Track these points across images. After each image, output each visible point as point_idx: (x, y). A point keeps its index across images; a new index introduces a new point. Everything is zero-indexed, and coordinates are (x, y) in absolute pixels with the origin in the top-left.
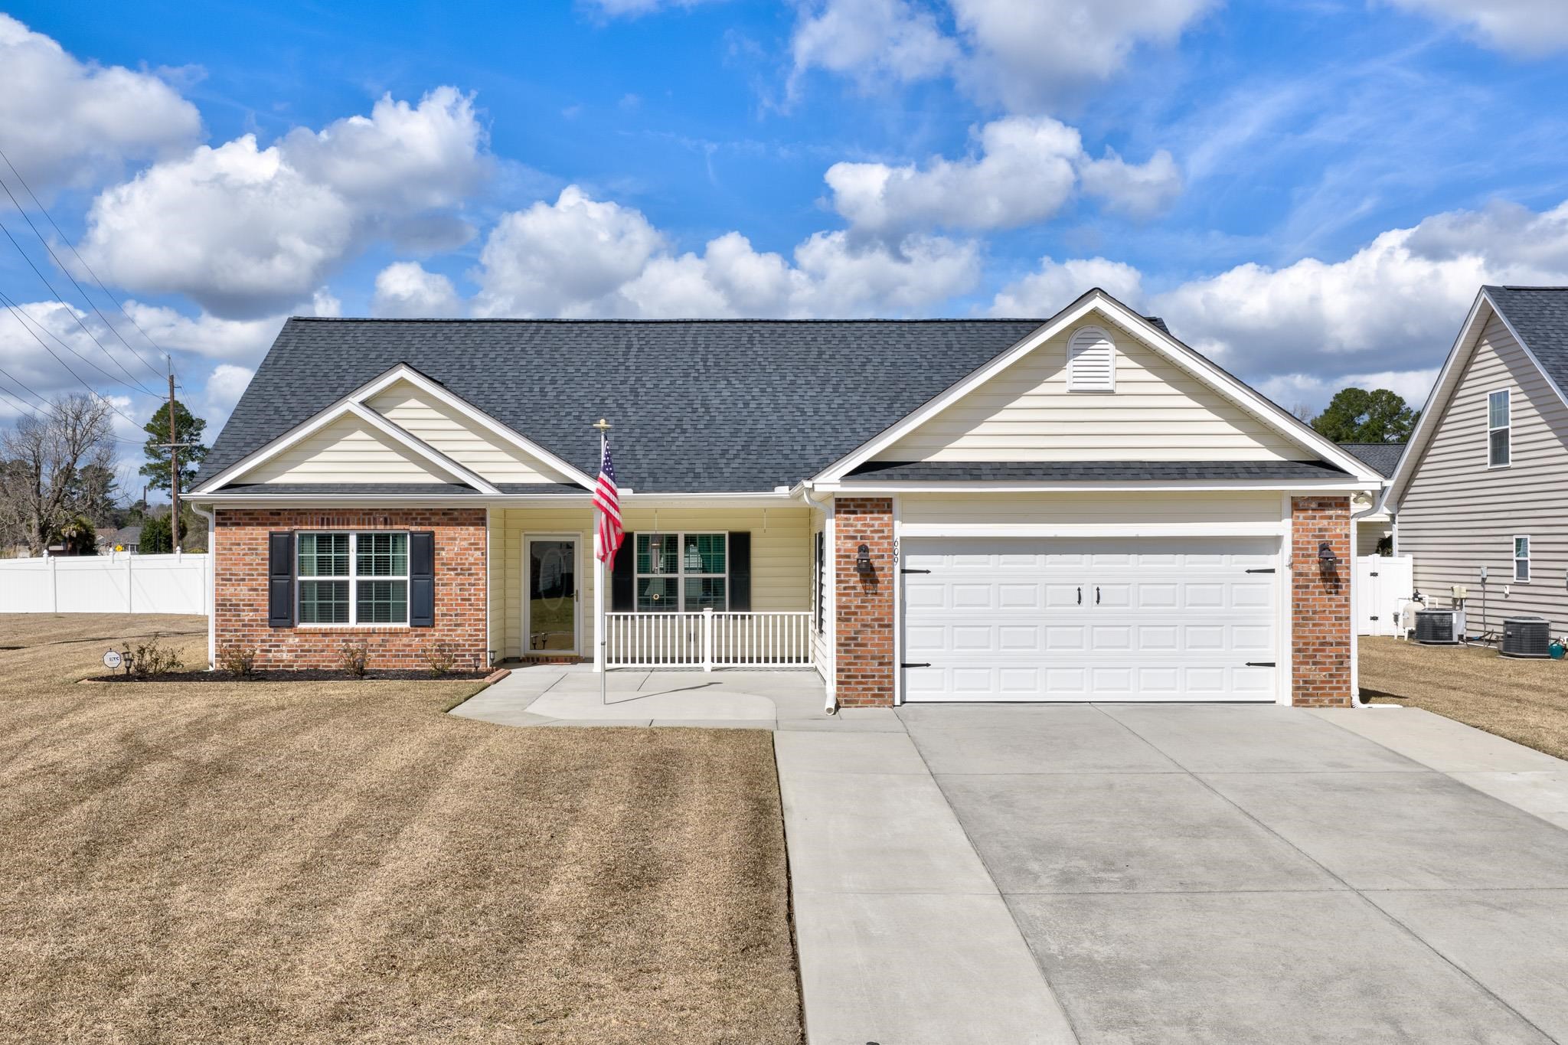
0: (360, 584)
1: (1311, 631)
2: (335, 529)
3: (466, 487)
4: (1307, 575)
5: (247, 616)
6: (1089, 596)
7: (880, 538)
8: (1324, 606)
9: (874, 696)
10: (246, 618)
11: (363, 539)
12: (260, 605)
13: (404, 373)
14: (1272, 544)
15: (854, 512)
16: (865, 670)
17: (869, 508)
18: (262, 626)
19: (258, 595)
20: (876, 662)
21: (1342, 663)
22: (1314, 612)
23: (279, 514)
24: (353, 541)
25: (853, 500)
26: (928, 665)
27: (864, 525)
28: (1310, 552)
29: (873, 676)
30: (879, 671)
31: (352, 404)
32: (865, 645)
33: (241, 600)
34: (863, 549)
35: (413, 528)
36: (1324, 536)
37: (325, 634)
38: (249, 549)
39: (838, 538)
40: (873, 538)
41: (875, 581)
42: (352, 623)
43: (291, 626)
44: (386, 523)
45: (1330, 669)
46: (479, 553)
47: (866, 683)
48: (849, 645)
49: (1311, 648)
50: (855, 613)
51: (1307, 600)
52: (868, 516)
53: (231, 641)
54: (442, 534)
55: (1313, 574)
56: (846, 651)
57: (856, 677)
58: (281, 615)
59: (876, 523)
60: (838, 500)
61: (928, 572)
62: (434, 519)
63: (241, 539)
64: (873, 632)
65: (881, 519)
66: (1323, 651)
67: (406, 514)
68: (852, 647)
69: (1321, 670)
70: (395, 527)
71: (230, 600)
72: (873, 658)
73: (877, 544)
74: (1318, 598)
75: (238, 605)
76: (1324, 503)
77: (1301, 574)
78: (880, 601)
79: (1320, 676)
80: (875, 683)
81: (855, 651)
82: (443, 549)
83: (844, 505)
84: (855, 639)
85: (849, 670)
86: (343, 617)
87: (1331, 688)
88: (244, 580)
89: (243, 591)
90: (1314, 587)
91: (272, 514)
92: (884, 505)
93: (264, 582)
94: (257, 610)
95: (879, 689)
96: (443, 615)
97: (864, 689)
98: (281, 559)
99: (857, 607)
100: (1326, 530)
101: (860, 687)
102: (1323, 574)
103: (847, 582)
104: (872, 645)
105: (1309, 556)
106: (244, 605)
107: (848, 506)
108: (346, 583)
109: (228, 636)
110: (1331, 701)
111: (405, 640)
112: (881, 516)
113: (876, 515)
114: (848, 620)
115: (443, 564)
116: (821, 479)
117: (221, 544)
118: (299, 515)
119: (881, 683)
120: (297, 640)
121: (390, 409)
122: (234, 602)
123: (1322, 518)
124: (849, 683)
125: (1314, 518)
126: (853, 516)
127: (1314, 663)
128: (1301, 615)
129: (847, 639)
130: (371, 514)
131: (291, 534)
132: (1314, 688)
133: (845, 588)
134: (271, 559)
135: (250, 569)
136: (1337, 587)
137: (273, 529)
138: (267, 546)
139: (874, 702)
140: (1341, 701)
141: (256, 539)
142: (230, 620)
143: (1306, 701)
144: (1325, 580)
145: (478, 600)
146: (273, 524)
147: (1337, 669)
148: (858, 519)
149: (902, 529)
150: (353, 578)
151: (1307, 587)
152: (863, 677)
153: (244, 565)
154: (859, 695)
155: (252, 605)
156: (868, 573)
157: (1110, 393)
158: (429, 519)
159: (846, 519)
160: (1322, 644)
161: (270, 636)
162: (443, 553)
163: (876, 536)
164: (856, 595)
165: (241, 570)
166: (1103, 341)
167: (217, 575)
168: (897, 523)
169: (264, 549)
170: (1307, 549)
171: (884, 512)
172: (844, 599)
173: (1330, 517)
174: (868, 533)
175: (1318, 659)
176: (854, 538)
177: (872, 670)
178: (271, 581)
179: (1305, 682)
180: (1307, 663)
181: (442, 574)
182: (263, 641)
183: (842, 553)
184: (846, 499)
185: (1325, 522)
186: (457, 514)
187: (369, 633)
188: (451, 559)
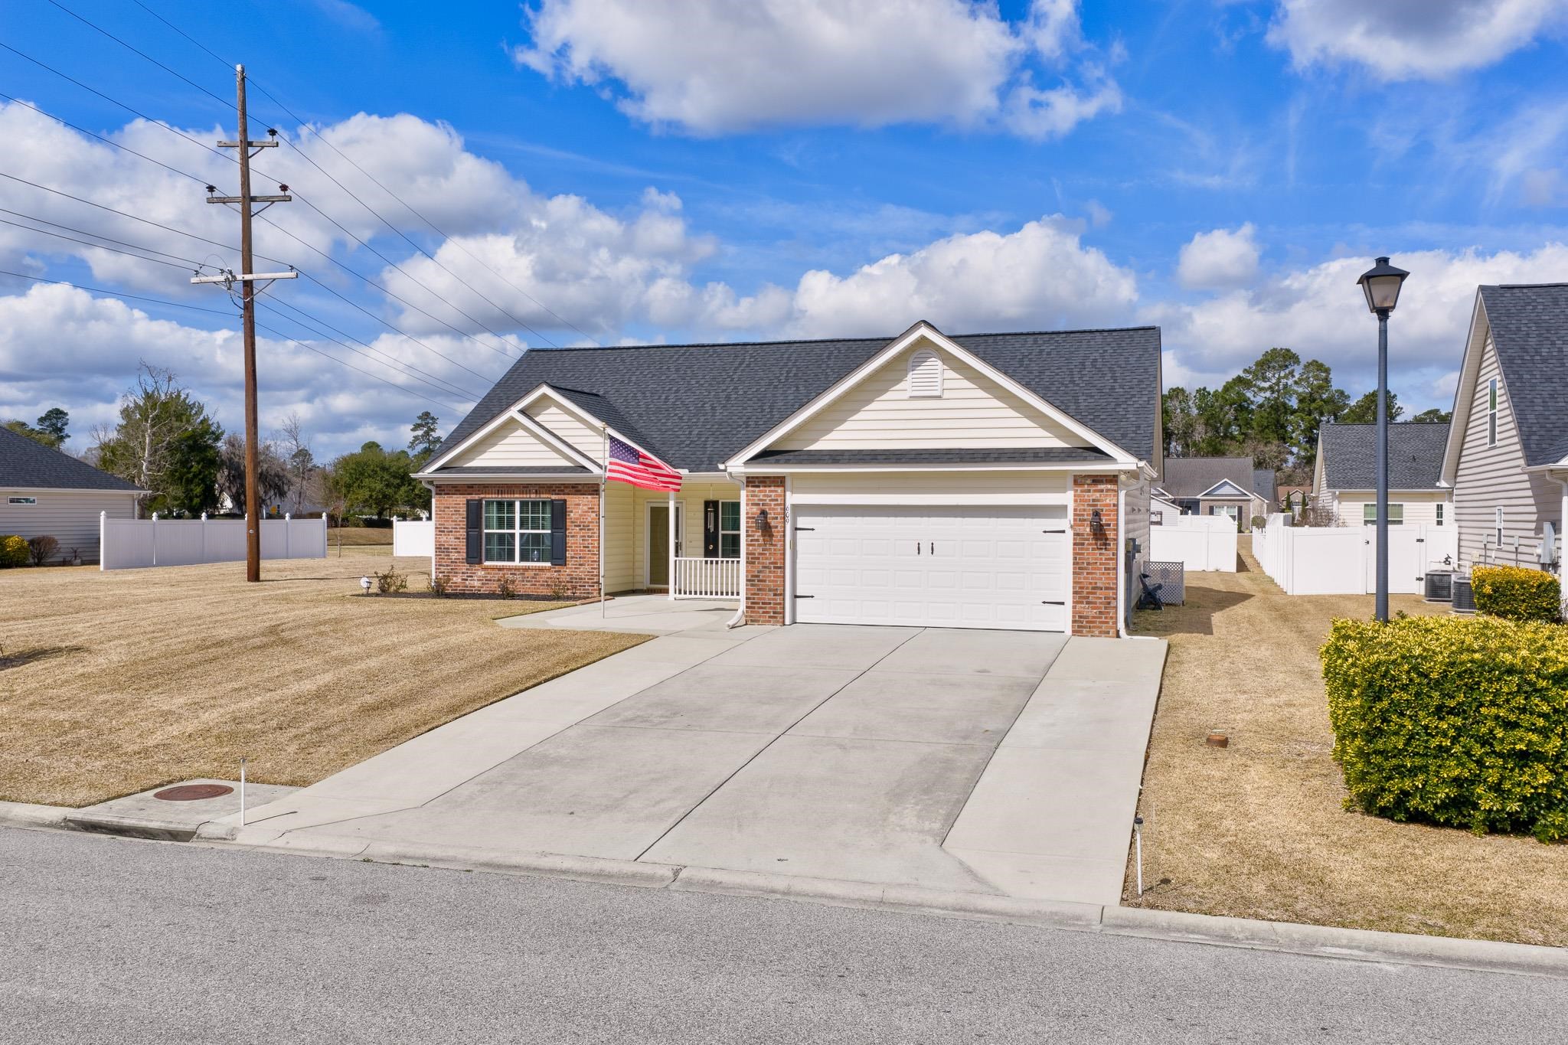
0: (522, 535)
1: (1085, 578)
2: (506, 497)
3: (584, 469)
4: (1083, 535)
5: (454, 556)
6: (926, 548)
7: (775, 505)
8: (1096, 559)
9: (770, 617)
10: (453, 558)
11: (524, 504)
12: (461, 549)
13: (545, 390)
14: (1058, 511)
15: (759, 487)
16: (764, 599)
17: (768, 484)
18: (462, 562)
19: (460, 542)
20: (772, 593)
21: (1109, 603)
22: (1088, 564)
23: (472, 487)
24: (517, 505)
25: (757, 477)
26: (812, 597)
27: (764, 496)
28: (1086, 517)
29: (770, 603)
30: (773, 599)
31: (513, 412)
32: (765, 581)
33: (450, 545)
34: (764, 513)
35: (554, 497)
36: (1096, 505)
37: (500, 569)
38: (455, 511)
39: (747, 505)
40: (770, 505)
41: (771, 536)
42: (517, 562)
43: (480, 562)
44: (536, 493)
45: (1100, 608)
46: (594, 514)
47: (765, 608)
48: (754, 581)
49: (1085, 591)
50: (758, 558)
51: (1083, 554)
52: (768, 489)
53: (444, 572)
54: (572, 500)
55: (1088, 534)
56: (752, 585)
57: (758, 603)
58: (474, 555)
59: (773, 494)
60: (748, 478)
61: (813, 529)
62: (566, 491)
63: (450, 504)
64: (770, 572)
65: (776, 491)
66: (1095, 593)
67: (549, 487)
68: (756, 582)
69: (1093, 608)
70: (542, 496)
71: (444, 545)
72: (770, 590)
73: (774, 509)
74: (1091, 553)
75: (448, 549)
76: (1097, 479)
77: (1078, 534)
78: (775, 550)
79: (1091, 612)
80: (771, 608)
81: (758, 585)
82: (572, 512)
83: (752, 481)
84: (758, 576)
85: (754, 599)
86: (511, 558)
87: (1101, 622)
88: (452, 532)
89: (451, 539)
90: (1088, 544)
91: (468, 487)
92: (779, 481)
93: (463, 533)
94: (459, 552)
95: (774, 613)
96: (572, 557)
97: (764, 612)
98: (474, 518)
99: (759, 554)
100: (1098, 501)
101: (761, 611)
102: (1095, 534)
103: (753, 536)
104: (769, 581)
105: (1085, 520)
106: (452, 549)
107: (754, 482)
108: (514, 535)
109: (443, 569)
110: (1100, 632)
111: (548, 574)
112: (776, 489)
113: (773, 488)
114: (754, 563)
115: (572, 522)
116: (730, 463)
117: (439, 507)
118: (485, 488)
119: (775, 608)
120: (483, 572)
121: (538, 414)
122: (446, 546)
123: (1095, 491)
124: (754, 608)
125: (1089, 491)
126: (757, 489)
127: (1088, 603)
128: (1079, 566)
129: (752, 576)
130: (527, 487)
131: (480, 500)
132: (1087, 622)
133: (752, 540)
134: (467, 518)
135: (455, 525)
136: (1105, 544)
137: (469, 497)
138: (466, 509)
139: (770, 621)
140: (1108, 633)
141: (459, 504)
142: (444, 559)
143: (1081, 632)
144: (1097, 539)
145: (593, 547)
146: (469, 494)
147: (1105, 608)
148: (760, 491)
149: (793, 499)
150: (517, 531)
151: (1083, 544)
152: (763, 603)
153: (452, 521)
154: (760, 617)
155: (456, 549)
156: (766, 529)
157: (939, 397)
158: (563, 491)
159: (753, 491)
160: (1093, 588)
161: (467, 569)
162: (572, 514)
163: (773, 503)
164: (759, 545)
165: (450, 525)
166: (933, 359)
167: (436, 528)
168: (788, 494)
169: (463, 510)
170: (1083, 515)
171: (778, 486)
172: (751, 548)
173: (1102, 491)
174: (768, 501)
175: (1090, 599)
176: (758, 505)
177: (769, 599)
178: (467, 532)
179: (1080, 617)
180: (1082, 603)
181: (572, 530)
182: (463, 573)
183: (750, 515)
184: (753, 477)
185: (1098, 494)
186: (580, 487)
187: (527, 569)
188: (577, 519)
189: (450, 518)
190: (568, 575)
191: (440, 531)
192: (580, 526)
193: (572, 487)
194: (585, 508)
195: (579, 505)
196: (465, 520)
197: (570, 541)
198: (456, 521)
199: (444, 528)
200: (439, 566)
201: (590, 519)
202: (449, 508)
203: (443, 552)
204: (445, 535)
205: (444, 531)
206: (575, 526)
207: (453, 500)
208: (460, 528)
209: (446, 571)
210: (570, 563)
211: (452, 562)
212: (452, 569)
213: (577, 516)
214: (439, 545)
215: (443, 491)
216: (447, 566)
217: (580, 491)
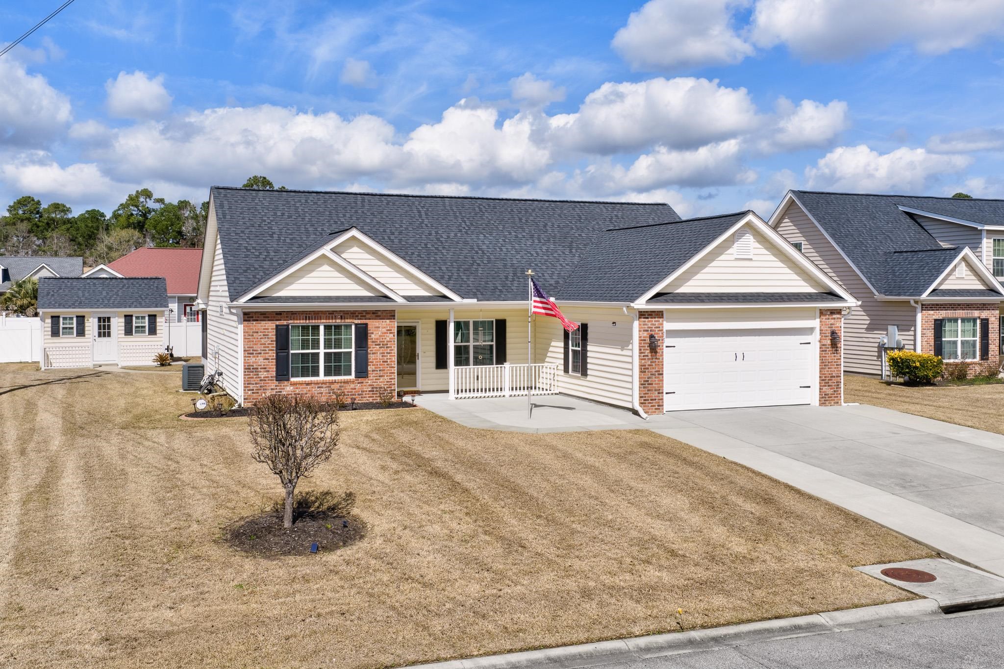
0: (325, 354)
1: (828, 371)
2: (314, 322)
3: (386, 297)
4: (826, 345)
5: (263, 375)
6: (740, 357)
7: (658, 331)
8: (832, 359)
9: (656, 409)
10: (262, 376)
11: (328, 328)
12: (270, 368)
13: (354, 232)
14: (812, 330)
15: (648, 318)
16: (652, 396)
17: (654, 316)
18: (272, 380)
19: (269, 362)
20: (657, 392)
21: (838, 385)
22: (829, 362)
23: (281, 314)
24: (322, 328)
25: (647, 312)
26: (674, 393)
27: (652, 324)
28: (827, 335)
29: (655, 399)
30: (658, 396)
31: (326, 250)
32: (652, 384)
33: (259, 365)
34: (652, 337)
35: (357, 321)
36: (832, 327)
37: (308, 384)
38: (264, 335)
39: (640, 331)
40: (655, 331)
41: (656, 352)
42: (322, 377)
43: (288, 380)
44: (341, 319)
45: (834, 388)
46: (392, 335)
47: (652, 403)
48: (645, 384)
49: (827, 379)
50: (648, 368)
51: (826, 357)
52: (653, 320)
53: (253, 390)
54: (372, 324)
55: (829, 345)
56: (644, 388)
57: (648, 400)
58: (282, 374)
59: (657, 323)
60: (640, 312)
61: (674, 347)
62: (368, 316)
63: (258, 329)
64: (655, 378)
65: (659, 321)
66: (832, 380)
67: (352, 313)
68: (647, 385)
69: (831, 389)
70: (346, 321)
71: (253, 366)
72: (655, 390)
73: (657, 334)
74: (830, 357)
75: (257, 369)
76: (833, 312)
77: (824, 345)
78: (658, 362)
79: (830, 392)
80: (656, 403)
81: (648, 387)
82: (373, 333)
83: (643, 314)
84: (648, 381)
85: (645, 397)
86: (316, 373)
87: (834, 397)
88: (260, 353)
89: (260, 360)
90: (829, 351)
91: (277, 314)
92: (659, 314)
93: (273, 354)
94: (268, 371)
95: (658, 406)
97: (652, 406)
98: (282, 340)
99: (649, 365)
100: (833, 324)
101: (650, 405)
102: (832, 345)
103: (644, 353)
104: (655, 384)
105: (827, 336)
106: (261, 368)
107: (645, 315)
108: (318, 354)
109: (251, 387)
110: (834, 403)
111: (352, 386)
112: (659, 319)
113: (657, 319)
114: (645, 372)
115: (373, 342)
116: (637, 302)
117: (247, 332)
118: (292, 314)
119: (659, 402)
120: (292, 388)
121: (343, 252)
122: (255, 367)
123: (832, 319)
124: (645, 403)
125: (829, 319)
126: (647, 320)
127: (829, 386)
128: (824, 364)
129: (644, 381)
130: (333, 314)
131: (288, 326)
132: (828, 397)
133: (644, 356)
134: (277, 341)
135: (264, 347)
136: (836, 350)
137: (278, 323)
138: (275, 333)
139: (655, 412)
140: (838, 403)
141: (268, 329)
142: (253, 378)
143: (825, 403)
144: (832, 347)
145: (391, 362)
146: (277, 320)
147: (837, 388)
148: (649, 321)
149: (667, 326)
150: (322, 351)
151: (826, 351)
152: (651, 400)
153: (261, 344)
154: (649, 409)
155: (265, 368)
156: (653, 348)
157: (751, 260)
158: (365, 316)
159: (644, 321)
160: (831, 377)
161: (276, 386)
162: (373, 336)
163: (657, 329)
164: (649, 359)
165: (259, 348)
166: (748, 235)
167: (244, 351)
168: (665, 323)
169: (272, 335)
170: (826, 333)
171: (660, 318)
172: (643, 361)
173: (835, 319)
174: (653, 328)
175: (830, 384)
176: (647, 331)
177: (655, 396)
178: (277, 353)
179: (825, 395)
180: (826, 386)
181: (372, 348)
182: (272, 389)
183: (642, 338)
184: (644, 312)
185: (833, 321)
186: (379, 313)
187: (331, 382)
188: (377, 339)
189: (259, 341)
190: (370, 385)
191: (248, 354)
192: (379, 345)
193: (373, 313)
194: (384, 330)
195: (379, 327)
196: (275, 343)
197: (371, 357)
198: (265, 344)
199: (253, 350)
200: (248, 384)
201: (388, 339)
202: (257, 332)
203: (253, 372)
204: (254, 357)
205: (253, 354)
206: (376, 345)
207: (262, 326)
208: (269, 350)
209: (255, 388)
210: (371, 375)
211: (260, 380)
212: (261, 387)
213: (377, 336)
214: (248, 366)
215: (253, 317)
216: (256, 384)
217: (380, 316)
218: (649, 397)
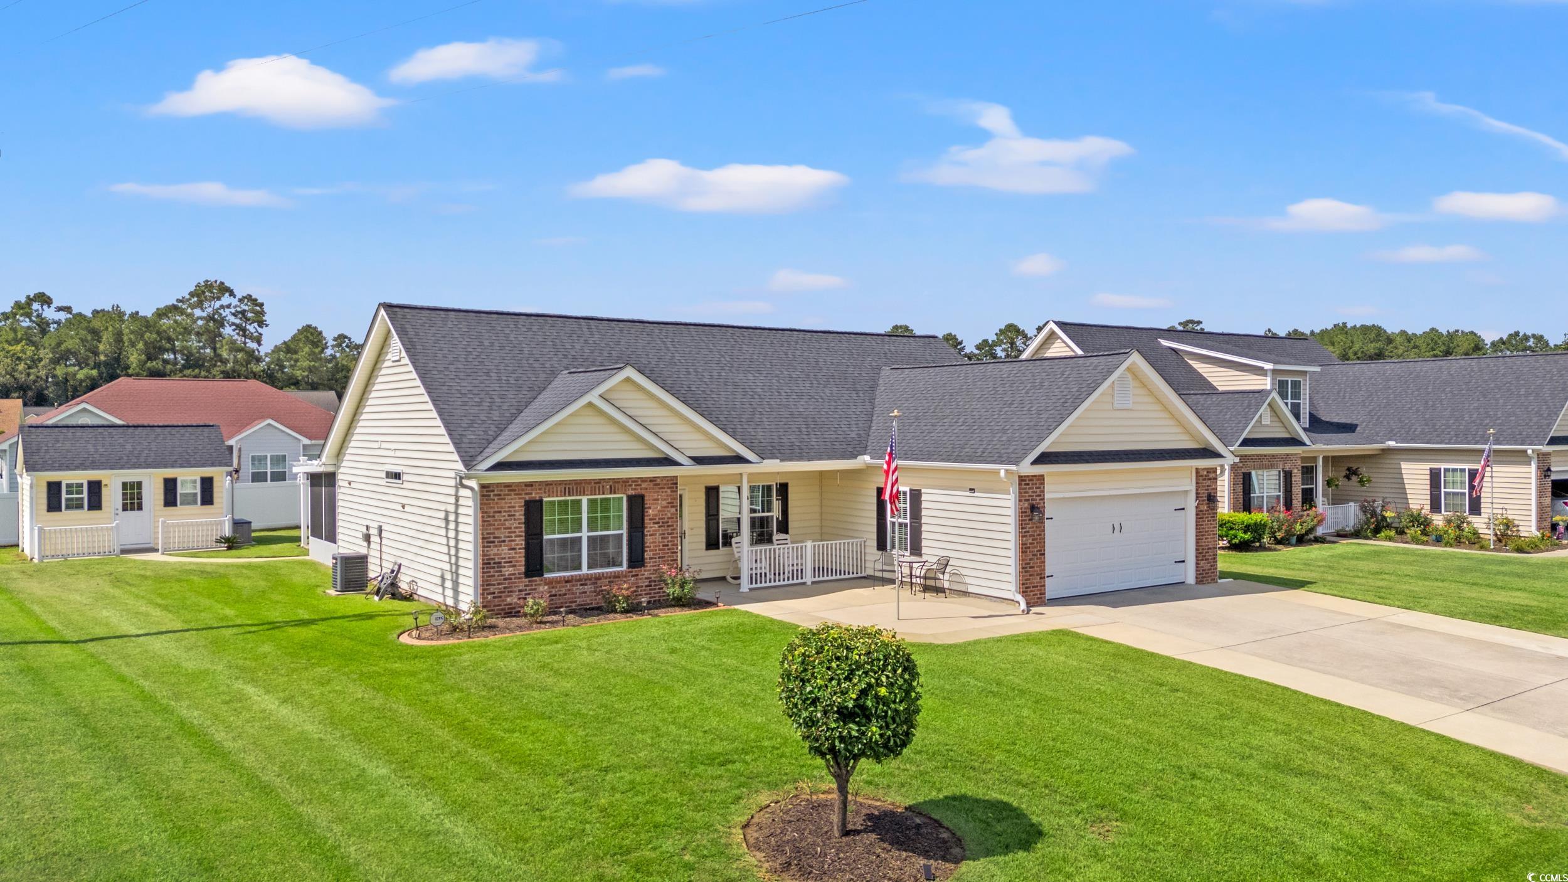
0: (589, 538)
2: (574, 497)
3: (672, 461)
5: (507, 571)
6: (1117, 528)
7: (1040, 499)
9: (1037, 599)
10: (507, 573)
11: (592, 504)
12: (517, 561)
13: (630, 372)
15: (1028, 484)
17: (1034, 481)
18: (519, 578)
19: (516, 553)
20: (1038, 577)
23: (532, 485)
24: (585, 507)
26: (1052, 576)
27: (1033, 492)
29: (1037, 586)
30: (1040, 582)
31: (593, 397)
33: (503, 558)
34: (1032, 507)
35: (630, 492)
37: (567, 581)
38: (509, 516)
39: (1020, 501)
40: (1036, 500)
42: (585, 570)
43: (541, 577)
44: (610, 491)
46: (675, 509)
50: (1028, 548)
52: (1034, 486)
53: (494, 593)
54: (650, 496)
56: (1023, 572)
58: (533, 568)
59: (1038, 490)
60: (1020, 477)
61: (1052, 518)
62: (644, 485)
63: (502, 507)
64: (1037, 559)
65: (1040, 488)
67: (624, 482)
68: (1027, 570)
70: (617, 492)
71: (493, 559)
73: (1039, 503)
75: (500, 563)
81: (1029, 573)
82: (650, 508)
83: (1023, 480)
85: (1026, 584)
86: (577, 565)
88: (504, 541)
89: (504, 551)
91: (526, 486)
92: (1040, 479)
93: (521, 542)
94: (515, 566)
95: (1040, 594)
96: (651, 558)
98: (533, 523)
99: (1029, 544)
101: (1032, 594)
104: (1037, 566)
106: (505, 562)
108: (580, 538)
109: (492, 589)
111: (624, 580)
113: (1038, 486)
114: (1024, 552)
115: (650, 519)
116: (1021, 464)
117: (486, 512)
118: (546, 485)
119: (1040, 590)
120: (546, 587)
122: (497, 560)
126: (1027, 487)
129: (1023, 564)
130: (599, 483)
131: (540, 501)
134: (526, 523)
135: (509, 532)
137: (527, 498)
138: (523, 513)
139: (1037, 602)
141: (514, 507)
142: (494, 576)
145: (673, 545)
146: (526, 494)
148: (1030, 488)
150: (585, 534)
152: (1033, 589)
153: (505, 529)
154: (1031, 599)
155: (511, 562)
157: (1132, 409)
158: (640, 485)
159: (1024, 489)
161: (526, 586)
162: (650, 511)
165: (502, 534)
167: (483, 538)
169: (520, 515)
171: (1040, 483)
172: (1025, 539)
174: (1033, 495)
176: (1027, 498)
177: (1037, 583)
178: (526, 541)
181: (650, 528)
182: (520, 591)
183: (1022, 510)
184: (1026, 477)
186: (659, 481)
187: (598, 578)
188: (656, 515)
189: (502, 525)
190: (646, 578)
191: (488, 542)
192: (658, 523)
193: (651, 481)
194: (664, 503)
195: (658, 500)
196: (523, 526)
197: (648, 540)
198: (510, 528)
199: (495, 538)
200: (487, 585)
201: (669, 515)
202: (500, 512)
203: (494, 568)
204: (496, 546)
205: (493, 542)
206: (654, 523)
207: (506, 503)
208: (516, 536)
209: (496, 591)
210: (649, 565)
211: (505, 579)
212: (505, 588)
213: (656, 513)
214: (488, 559)
215: (493, 491)
216: (499, 584)
217: (659, 484)
218: (1031, 583)
